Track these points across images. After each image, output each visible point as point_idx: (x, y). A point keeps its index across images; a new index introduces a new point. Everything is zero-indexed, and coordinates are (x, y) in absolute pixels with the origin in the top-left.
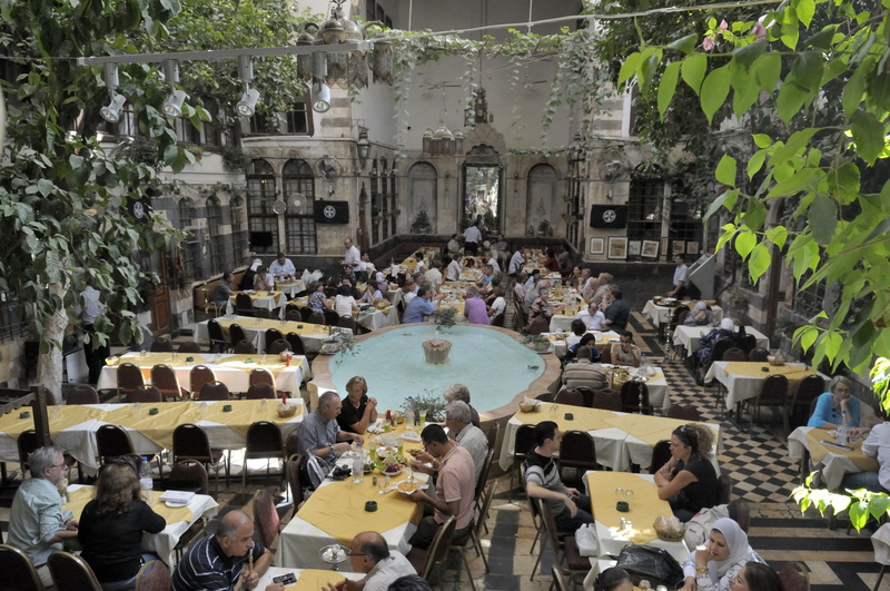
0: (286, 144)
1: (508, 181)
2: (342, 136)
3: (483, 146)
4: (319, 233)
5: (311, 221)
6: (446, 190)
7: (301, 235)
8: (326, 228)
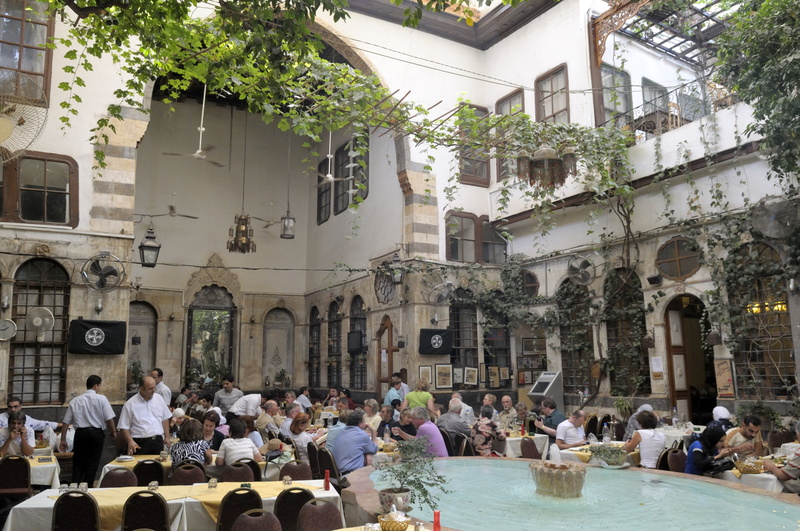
0: (28, 235)
1: (243, 326)
2: (122, 232)
3: (215, 286)
4: (70, 369)
5: (57, 352)
6: (169, 335)
7: (37, 375)
8: (83, 362)
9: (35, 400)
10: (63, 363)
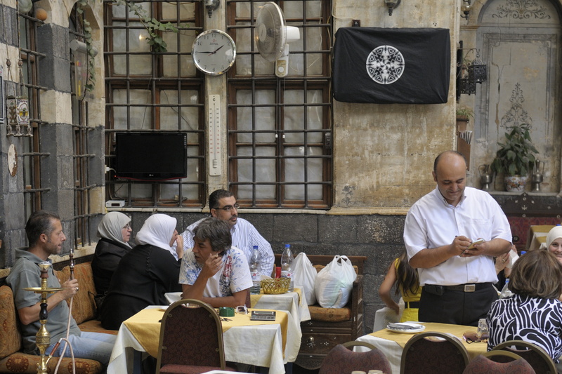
4: (341, 135)
5: (314, 99)
9: (279, 198)
10: (328, 122)
